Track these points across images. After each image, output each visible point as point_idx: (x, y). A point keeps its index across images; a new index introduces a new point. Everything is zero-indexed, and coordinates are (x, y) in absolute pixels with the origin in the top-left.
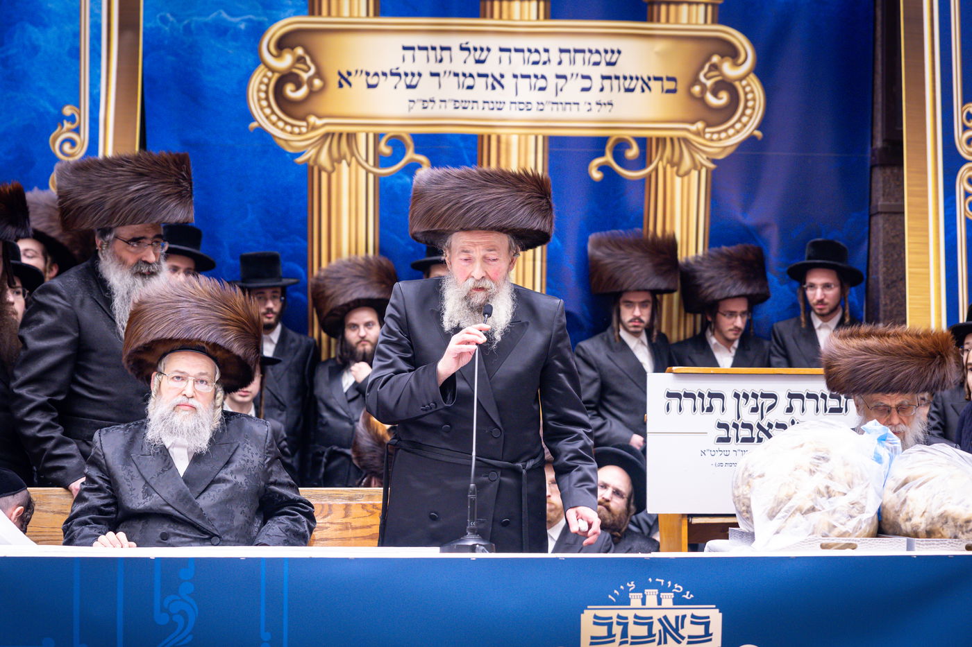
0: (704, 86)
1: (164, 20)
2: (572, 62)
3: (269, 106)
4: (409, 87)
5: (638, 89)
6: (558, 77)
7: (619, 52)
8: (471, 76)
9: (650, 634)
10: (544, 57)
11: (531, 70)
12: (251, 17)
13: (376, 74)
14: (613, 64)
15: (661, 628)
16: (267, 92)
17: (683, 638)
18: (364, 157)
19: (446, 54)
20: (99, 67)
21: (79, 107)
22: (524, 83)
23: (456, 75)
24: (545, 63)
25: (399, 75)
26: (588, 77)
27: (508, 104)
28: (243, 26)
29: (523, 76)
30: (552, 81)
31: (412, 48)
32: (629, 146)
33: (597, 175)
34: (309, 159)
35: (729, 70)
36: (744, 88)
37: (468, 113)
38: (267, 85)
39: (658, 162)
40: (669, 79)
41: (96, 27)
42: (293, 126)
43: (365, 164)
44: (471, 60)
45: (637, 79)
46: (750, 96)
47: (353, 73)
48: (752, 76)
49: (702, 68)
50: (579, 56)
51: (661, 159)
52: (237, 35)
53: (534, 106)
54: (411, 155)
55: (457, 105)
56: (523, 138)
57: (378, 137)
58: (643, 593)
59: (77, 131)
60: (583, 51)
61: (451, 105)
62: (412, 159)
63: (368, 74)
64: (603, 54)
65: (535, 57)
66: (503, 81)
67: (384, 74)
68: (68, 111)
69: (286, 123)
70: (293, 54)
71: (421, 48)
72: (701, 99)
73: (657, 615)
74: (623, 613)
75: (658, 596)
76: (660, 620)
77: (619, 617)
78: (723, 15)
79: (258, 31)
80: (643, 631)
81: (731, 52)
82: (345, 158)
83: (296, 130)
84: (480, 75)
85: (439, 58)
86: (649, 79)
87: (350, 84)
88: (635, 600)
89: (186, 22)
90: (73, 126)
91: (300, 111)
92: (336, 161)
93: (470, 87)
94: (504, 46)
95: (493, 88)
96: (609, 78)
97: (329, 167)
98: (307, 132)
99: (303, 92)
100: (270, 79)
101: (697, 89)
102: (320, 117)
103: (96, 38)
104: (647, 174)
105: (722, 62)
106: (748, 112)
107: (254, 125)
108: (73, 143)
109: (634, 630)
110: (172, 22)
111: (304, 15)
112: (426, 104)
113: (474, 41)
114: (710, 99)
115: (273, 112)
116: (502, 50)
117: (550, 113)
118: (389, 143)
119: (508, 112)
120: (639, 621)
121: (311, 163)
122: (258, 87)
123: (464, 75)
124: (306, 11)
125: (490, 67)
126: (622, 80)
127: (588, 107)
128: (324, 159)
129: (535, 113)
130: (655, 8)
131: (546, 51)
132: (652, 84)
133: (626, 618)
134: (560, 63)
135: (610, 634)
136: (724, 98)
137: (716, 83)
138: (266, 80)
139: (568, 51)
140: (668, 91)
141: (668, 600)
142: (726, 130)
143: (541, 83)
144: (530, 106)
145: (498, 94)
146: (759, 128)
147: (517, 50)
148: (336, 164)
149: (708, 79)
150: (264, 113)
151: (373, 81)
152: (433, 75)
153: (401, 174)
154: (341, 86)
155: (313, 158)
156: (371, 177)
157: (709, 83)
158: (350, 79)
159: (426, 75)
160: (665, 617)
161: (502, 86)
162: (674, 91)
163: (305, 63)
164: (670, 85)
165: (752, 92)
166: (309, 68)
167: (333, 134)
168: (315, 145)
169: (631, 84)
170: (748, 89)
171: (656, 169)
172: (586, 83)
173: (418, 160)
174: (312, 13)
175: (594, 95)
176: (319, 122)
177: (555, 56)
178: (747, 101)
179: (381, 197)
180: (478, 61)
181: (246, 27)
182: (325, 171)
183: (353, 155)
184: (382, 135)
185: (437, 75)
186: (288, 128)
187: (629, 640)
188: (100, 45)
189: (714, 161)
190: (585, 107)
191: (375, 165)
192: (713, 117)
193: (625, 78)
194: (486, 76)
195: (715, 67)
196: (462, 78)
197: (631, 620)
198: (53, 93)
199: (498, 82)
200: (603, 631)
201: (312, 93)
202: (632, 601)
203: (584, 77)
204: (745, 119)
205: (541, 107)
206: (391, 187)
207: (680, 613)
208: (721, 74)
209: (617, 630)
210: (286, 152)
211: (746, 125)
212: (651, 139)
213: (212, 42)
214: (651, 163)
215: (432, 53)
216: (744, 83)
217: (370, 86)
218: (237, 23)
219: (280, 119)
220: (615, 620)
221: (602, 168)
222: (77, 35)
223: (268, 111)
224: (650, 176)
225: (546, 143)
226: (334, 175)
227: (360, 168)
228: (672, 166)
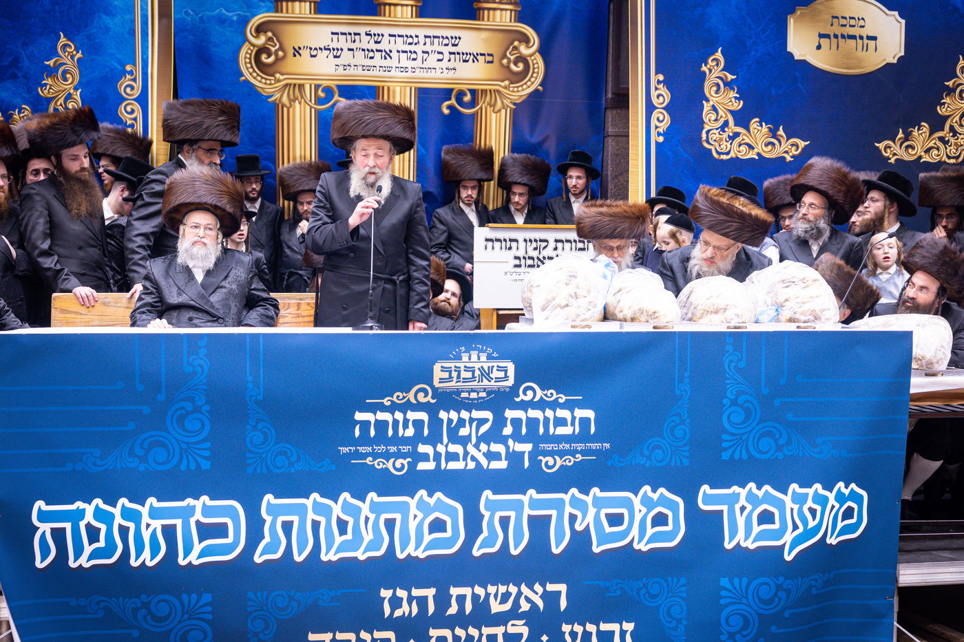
0: (509, 60)
1: (186, 13)
2: (432, 43)
3: (252, 67)
4: (335, 57)
5: (471, 60)
6: (424, 52)
7: (460, 38)
8: (372, 51)
9: (474, 377)
10: (416, 40)
11: (407, 48)
12: (240, 12)
13: (316, 49)
14: (457, 45)
15: (480, 373)
16: (250, 59)
17: (492, 379)
18: (309, 99)
19: (357, 38)
20: (147, 41)
21: (135, 66)
22: (403, 56)
23: (363, 50)
24: (416, 44)
25: (329, 49)
26: (441, 53)
27: (394, 68)
28: (235, 18)
29: (403, 52)
30: (420, 55)
31: (337, 34)
32: (465, 94)
33: (446, 111)
34: (276, 99)
35: (524, 50)
36: (532, 61)
37: (371, 73)
38: (251, 54)
39: (482, 104)
40: (489, 55)
41: (145, 17)
42: (266, 79)
43: (309, 103)
44: (372, 41)
45: (470, 54)
46: (536, 66)
47: (302, 48)
48: (537, 54)
49: (508, 49)
50: (436, 40)
51: (484, 102)
52: (231, 24)
53: (410, 69)
54: (336, 97)
55: (364, 68)
56: (403, 88)
57: (317, 87)
58: (469, 353)
59: (134, 80)
60: (438, 37)
61: (360, 68)
63: (311, 49)
64: (450, 39)
65: (410, 40)
66: (391, 54)
67: (321, 49)
68: (128, 68)
69: (262, 78)
70: (266, 36)
71: (342, 34)
72: (508, 67)
73: (477, 366)
74: (458, 365)
75: (478, 355)
76: (479, 369)
77: (455, 367)
78: (521, 18)
79: (245, 21)
80: (469, 375)
81: (525, 40)
82: (297, 99)
83: (268, 82)
84: (377, 51)
85: (353, 40)
86: (477, 54)
87: (300, 55)
88: (465, 358)
89: (200, 15)
90: (132, 77)
91: (270, 70)
92: (292, 101)
93: (372, 58)
94: (391, 33)
95: (386, 58)
96: (454, 53)
97: (288, 105)
98: (275, 83)
99: (272, 59)
100: (252, 51)
101: (505, 61)
102: (282, 74)
103: (144, 23)
104: (476, 111)
105: (520, 45)
106: (535, 75)
107: (243, 78)
108: (132, 88)
109: (464, 375)
110: (192, 15)
111: (272, 12)
112: (345, 68)
113: (374, 30)
114: (513, 67)
115: (254, 71)
116: (390, 35)
117: (418, 74)
118: (323, 91)
119: (393, 73)
120: (467, 369)
121: (277, 102)
122: (245, 54)
123: (368, 50)
124: (274, 10)
125: (384, 45)
126: (461, 55)
127: (441, 71)
128: (285, 100)
129: (410, 74)
130: (481, 12)
131: (417, 36)
132: (479, 57)
133: (460, 368)
134: (425, 44)
135: (451, 377)
136: (521, 66)
137: (517, 58)
138: (249, 51)
139: (430, 37)
140: (488, 62)
141: (483, 357)
142: (522, 86)
143: (414, 56)
144: (407, 70)
145: (388, 63)
146: (540, 85)
147: (399, 36)
148: (292, 103)
149: (512, 55)
150: (249, 71)
151: (314, 53)
152: (349, 50)
154: (295, 55)
155: (278, 99)
156: (313, 110)
157: (512, 58)
158: (300, 51)
159: (345, 50)
160: (482, 367)
161: (391, 58)
162: (492, 62)
163: (273, 41)
164: (489, 58)
165: (537, 63)
166: (276, 45)
167: (291, 84)
168: (280, 90)
169: (466, 58)
170: (535, 62)
171: (481, 108)
172: (440, 57)
174: (277, 11)
175: (445, 64)
176: (282, 77)
177: (422, 40)
178: (534, 68)
179: (319, 122)
180: (376, 42)
181: (237, 19)
182: (286, 107)
183: (302, 97)
184: (320, 86)
185: (352, 50)
186: (264, 81)
187: (462, 380)
188: (148, 28)
189: (514, 104)
190: (439, 71)
191: (315, 104)
192: (514, 78)
193: (463, 54)
194: (381, 51)
195: (516, 48)
196: (367, 52)
197: (462, 369)
198: (119, 56)
199: (388, 55)
200: (446, 375)
201: (277, 60)
202: (463, 358)
203: (439, 53)
204: (533, 80)
205: (414, 70)
206: (325, 117)
207: (491, 364)
208: (520, 52)
209: (454, 374)
210: (262, 95)
211: (534, 82)
212: (478, 90)
213: (216, 27)
214: (478, 105)
215: (349, 37)
216: (533, 58)
217: (312, 56)
218: (232, 16)
219: (258, 75)
220: (453, 369)
221: (449, 107)
222: (133, 21)
223: (251, 70)
224: (478, 112)
225: (417, 92)
226: (291, 109)
227: (307, 105)
228: (490, 107)
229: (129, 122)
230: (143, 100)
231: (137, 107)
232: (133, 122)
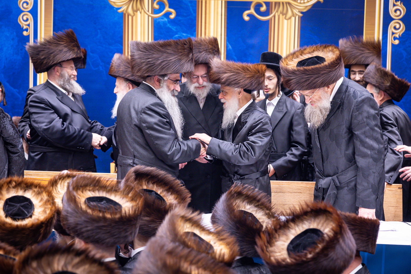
18: (147, 10)
32: (262, 6)
33: (247, 19)
34: (123, 11)
39: (275, 13)
43: (147, 13)
51: (277, 11)
54: (167, 9)
57: (153, 1)
62: (168, 11)
82: (139, 10)
92: (135, 11)
97: (132, 14)
104: (270, 18)
108: (27, 3)
118: (158, 4)
121: (125, 12)
128: (130, 11)
148: (135, 13)
153: (163, 17)
155: (125, 10)
156: (150, 18)
168: (126, 4)
171: (275, 16)
173: (170, 11)
179: (154, 27)
182: (131, 15)
183: (142, 8)
189: (302, 13)
191: (152, 13)
206: (159, 23)
210: (114, 7)
212: (272, 3)
214: (272, 13)
221: (249, 15)
224: (271, 19)
225: (226, 4)
226: (134, 18)
227: (145, 14)
228: (283, 15)
229: (25, 27)
230: (34, 12)
231: (30, 16)
232: (27, 27)
